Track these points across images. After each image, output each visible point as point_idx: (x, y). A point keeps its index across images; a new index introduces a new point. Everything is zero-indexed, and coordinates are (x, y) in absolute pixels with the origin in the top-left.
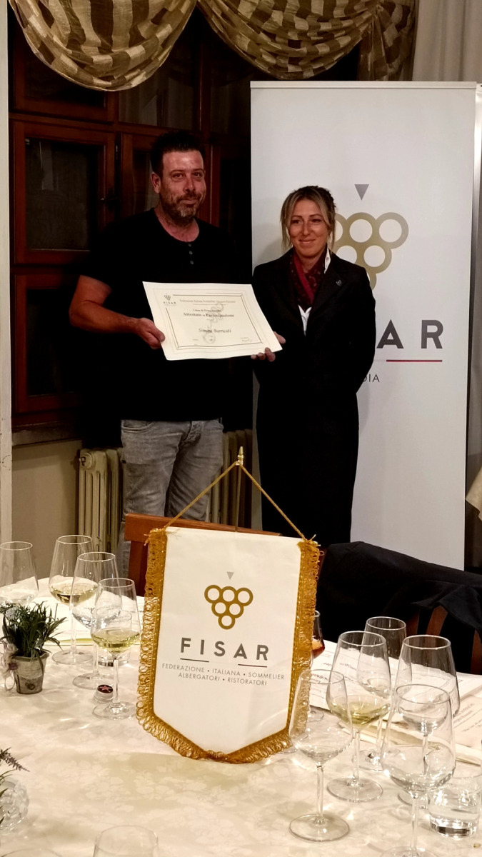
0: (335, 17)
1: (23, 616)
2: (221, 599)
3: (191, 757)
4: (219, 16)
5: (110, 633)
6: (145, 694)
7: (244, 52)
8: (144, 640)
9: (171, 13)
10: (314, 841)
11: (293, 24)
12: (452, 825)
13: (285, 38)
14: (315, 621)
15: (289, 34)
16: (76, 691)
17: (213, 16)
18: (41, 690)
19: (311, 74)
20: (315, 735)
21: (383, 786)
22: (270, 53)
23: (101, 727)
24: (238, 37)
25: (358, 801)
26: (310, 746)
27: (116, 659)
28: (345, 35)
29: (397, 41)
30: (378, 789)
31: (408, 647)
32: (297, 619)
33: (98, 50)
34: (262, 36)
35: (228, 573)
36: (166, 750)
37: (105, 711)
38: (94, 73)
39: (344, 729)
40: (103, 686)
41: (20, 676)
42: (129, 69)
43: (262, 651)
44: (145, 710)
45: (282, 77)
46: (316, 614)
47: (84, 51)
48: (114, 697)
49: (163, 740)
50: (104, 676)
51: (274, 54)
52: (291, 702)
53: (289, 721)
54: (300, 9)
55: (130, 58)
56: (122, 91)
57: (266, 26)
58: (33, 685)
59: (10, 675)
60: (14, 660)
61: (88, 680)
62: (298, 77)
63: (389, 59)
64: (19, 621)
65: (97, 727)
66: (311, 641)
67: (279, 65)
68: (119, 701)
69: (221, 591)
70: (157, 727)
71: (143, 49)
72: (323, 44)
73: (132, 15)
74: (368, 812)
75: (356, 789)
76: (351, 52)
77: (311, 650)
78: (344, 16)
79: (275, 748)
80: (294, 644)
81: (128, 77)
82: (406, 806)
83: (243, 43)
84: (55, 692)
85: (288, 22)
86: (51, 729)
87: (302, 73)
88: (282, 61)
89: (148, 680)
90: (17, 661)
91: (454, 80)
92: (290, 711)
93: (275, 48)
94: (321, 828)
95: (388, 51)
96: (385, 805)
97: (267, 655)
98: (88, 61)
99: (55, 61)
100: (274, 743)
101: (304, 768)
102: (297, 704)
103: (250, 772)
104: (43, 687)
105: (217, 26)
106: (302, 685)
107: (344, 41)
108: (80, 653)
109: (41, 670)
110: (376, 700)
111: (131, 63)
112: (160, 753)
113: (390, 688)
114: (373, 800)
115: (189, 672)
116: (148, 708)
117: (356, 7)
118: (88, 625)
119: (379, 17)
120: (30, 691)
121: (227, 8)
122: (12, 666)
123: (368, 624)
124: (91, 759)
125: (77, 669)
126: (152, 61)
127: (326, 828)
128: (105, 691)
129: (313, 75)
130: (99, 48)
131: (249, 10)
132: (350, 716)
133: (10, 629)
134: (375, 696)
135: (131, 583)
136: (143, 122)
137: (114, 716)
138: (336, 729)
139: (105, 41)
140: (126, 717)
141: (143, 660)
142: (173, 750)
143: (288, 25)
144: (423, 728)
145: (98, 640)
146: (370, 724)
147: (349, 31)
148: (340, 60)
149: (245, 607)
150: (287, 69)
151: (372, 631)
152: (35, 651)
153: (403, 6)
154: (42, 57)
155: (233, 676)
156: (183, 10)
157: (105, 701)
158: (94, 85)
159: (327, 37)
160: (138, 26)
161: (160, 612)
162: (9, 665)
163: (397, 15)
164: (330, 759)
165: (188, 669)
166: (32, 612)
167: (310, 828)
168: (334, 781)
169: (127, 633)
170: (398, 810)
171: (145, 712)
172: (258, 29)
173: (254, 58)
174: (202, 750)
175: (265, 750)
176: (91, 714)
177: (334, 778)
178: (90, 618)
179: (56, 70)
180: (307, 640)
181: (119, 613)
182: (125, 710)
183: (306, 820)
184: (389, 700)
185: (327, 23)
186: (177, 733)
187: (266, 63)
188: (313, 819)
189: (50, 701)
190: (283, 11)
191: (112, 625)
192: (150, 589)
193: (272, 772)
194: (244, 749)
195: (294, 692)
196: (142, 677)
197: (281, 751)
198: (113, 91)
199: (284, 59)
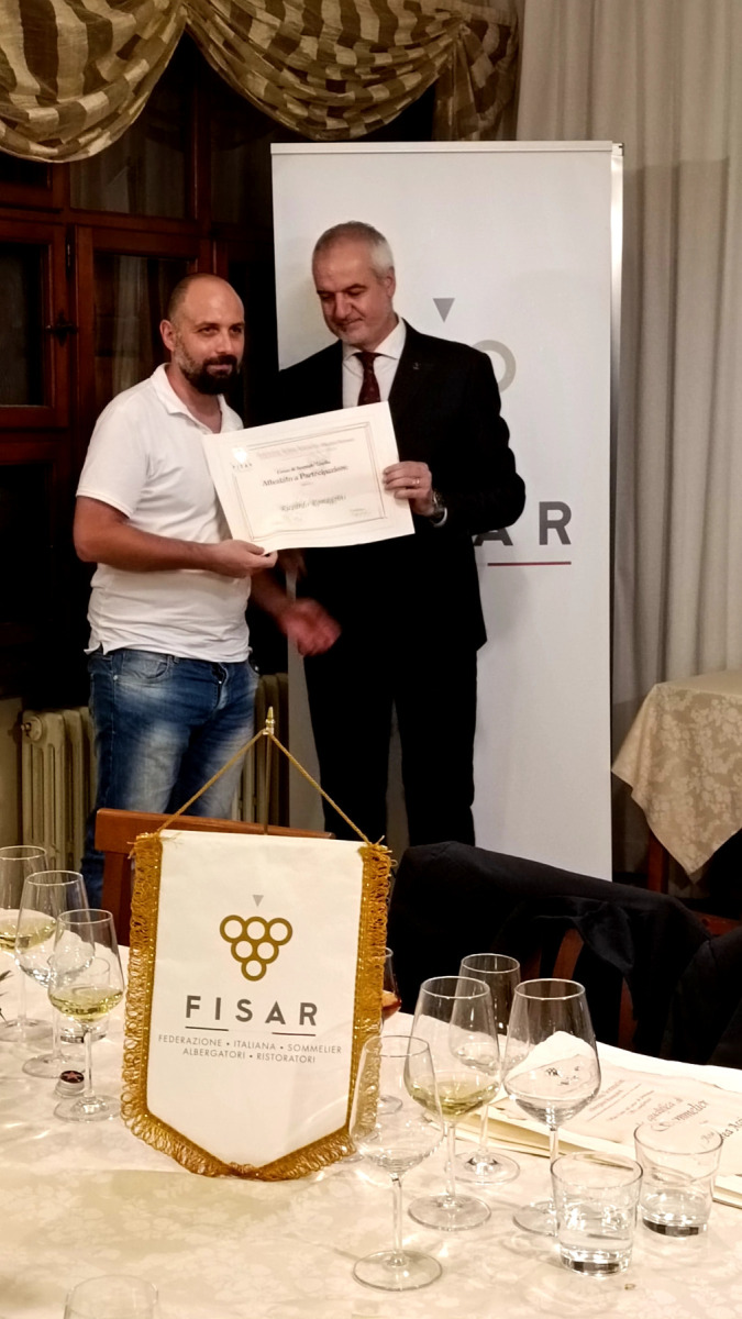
0: (397, 44)
2: (244, 937)
3: (204, 1174)
4: (220, 45)
5: (78, 992)
6: (134, 1082)
7: (259, 99)
8: (130, 1001)
9: (147, 41)
10: (390, 1290)
11: (333, 56)
12: (592, 1259)
13: (321, 78)
14: (386, 965)
15: (328, 71)
16: (29, 1081)
17: (212, 46)
19: (362, 131)
20: (388, 1133)
21: (491, 1205)
22: (298, 100)
23: (68, 1135)
24: (250, 77)
25: (456, 1230)
26: (382, 1150)
27: (87, 1031)
28: (413, 71)
29: (493, 79)
30: (484, 1209)
31: (524, 998)
32: (358, 962)
33: (35, 100)
34: (288, 75)
35: (254, 896)
36: (167, 1165)
37: (73, 1110)
38: (31, 134)
39: (431, 1124)
40: (69, 1072)
42: (85, 128)
43: (308, 1012)
44: (135, 1105)
45: (318, 137)
46: (387, 952)
47: (15, 102)
48: (86, 1089)
49: (162, 1150)
50: (70, 1058)
51: (306, 102)
52: (352, 1086)
53: (349, 1116)
54: (344, 32)
55: (83, 112)
56: (75, 162)
57: (292, 59)
61: (46, 1065)
62: (341, 137)
63: (481, 106)
65: (61, 1134)
66: (380, 994)
67: (313, 118)
68: (93, 1093)
69: (245, 924)
70: (153, 1130)
71: (106, 97)
72: (380, 86)
73: (87, 47)
74: (468, 1245)
75: (452, 1211)
76: (422, 97)
77: (380, 1009)
78: (411, 43)
79: (331, 1157)
80: (356, 1000)
81: (82, 140)
82: (525, 1233)
83: (257, 86)
85: (326, 53)
87: (348, 130)
88: (318, 112)
89: (138, 1062)
91: (577, 138)
92: (350, 1100)
93: (308, 94)
94: (401, 1271)
95: (478, 93)
96: (494, 1233)
97: (315, 1017)
98: (21, 118)
100: (329, 1148)
101: (375, 1183)
102: (360, 1089)
103: (293, 1192)
105: (217, 60)
106: (367, 1061)
107: (411, 81)
108: (32, 1024)
110: (478, 1078)
111: (87, 120)
112: (158, 1170)
113: (498, 1060)
114: (477, 1226)
115: (199, 1047)
116: (138, 1103)
117: (428, 29)
118: (44, 981)
119: (464, 45)
121: (232, 34)
123: (464, 964)
124: (53, 1181)
125: (29, 1049)
126: (120, 115)
127: (409, 1270)
128: (73, 1081)
129: (365, 132)
130: (37, 97)
131: (266, 36)
132: (439, 1103)
134: (476, 1072)
135: (107, 916)
136: (109, 208)
137: (85, 1117)
138: (420, 1124)
139: (46, 86)
140: (105, 1118)
141: (129, 1030)
142: (177, 1163)
143: (326, 57)
144: (549, 1117)
145: (60, 1004)
146: (470, 1114)
147: (419, 65)
148: (405, 110)
149: (281, 946)
150: (325, 124)
151: (469, 976)
153: (499, 26)
155: (265, 1051)
156: (166, 37)
157: (71, 1095)
158: (31, 154)
159: (386, 75)
160: (97, 62)
161: (154, 959)
163: (491, 40)
164: (411, 1167)
165: (197, 1042)
167: (383, 1272)
168: (418, 1200)
169: (104, 992)
170: (513, 1239)
171: (134, 1108)
172: (280, 65)
173: (274, 108)
174: (220, 1163)
175: (315, 1160)
176: (52, 1114)
177: (418, 1196)
178: (46, 971)
180: (375, 993)
181: (91, 962)
182: (103, 1109)
183: (378, 1261)
184: (497, 1077)
185: (384, 54)
186: (183, 1138)
187: (294, 116)
188: (388, 1258)
190: (318, 37)
191: (79, 981)
192: (137, 924)
193: (326, 1192)
194: (284, 1160)
195: (356, 1071)
196: (129, 1056)
197: (338, 1160)
198: (62, 162)
199: (321, 110)
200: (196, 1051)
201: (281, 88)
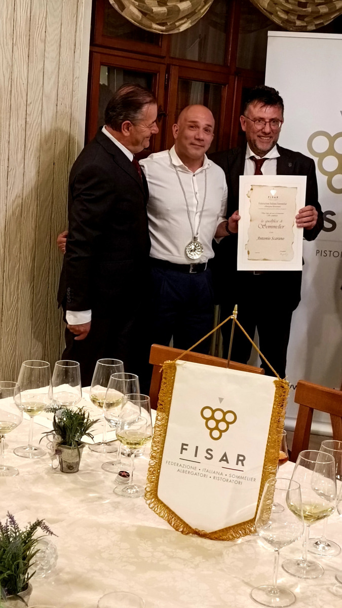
1: (68, 416)
2: (213, 418)
3: (182, 532)
6: (152, 482)
7: (264, 9)
8: (154, 442)
10: (269, 606)
14: (283, 440)
16: (104, 473)
18: (78, 471)
19: (313, 28)
20: (274, 525)
21: (325, 567)
22: (283, 10)
23: (119, 503)
25: (305, 578)
26: (271, 535)
27: (133, 453)
30: (321, 569)
32: (269, 437)
33: (157, 3)
35: (220, 398)
36: (165, 526)
37: (123, 491)
38: (153, 20)
40: (123, 472)
41: (63, 459)
42: (180, 16)
43: (241, 459)
44: (152, 493)
45: (291, 29)
46: (284, 433)
47: (147, 4)
48: (130, 481)
49: (162, 517)
50: (124, 465)
51: (287, 12)
52: (259, 499)
53: (256, 513)
55: (179, 10)
58: (72, 467)
59: (56, 458)
60: (59, 448)
61: (112, 466)
62: (303, 29)
64: (65, 419)
65: (115, 502)
66: (279, 454)
67: (290, 20)
68: (133, 484)
69: (214, 412)
70: (159, 507)
71: (190, 4)
72: (324, 6)
74: (311, 587)
75: (304, 568)
77: (278, 462)
79: (245, 532)
80: (265, 456)
81: (177, 24)
82: (339, 584)
83: (264, 2)
84: (88, 473)
86: (82, 501)
87: (306, 26)
88: (292, 17)
89: (155, 472)
90: (62, 448)
92: (258, 506)
93: (288, 7)
94: (275, 597)
96: (324, 583)
97: (244, 462)
98: (149, 11)
99: (126, 9)
100: (244, 528)
101: (266, 548)
102: (264, 501)
103: (225, 547)
104: (80, 469)
106: (268, 488)
107: (339, 5)
109: (78, 456)
110: (324, 502)
112: (160, 527)
113: (336, 495)
114: (316, 578)
115: (185, 469)
116: (154, 493)
120: (69, 471)
122: (58, 452)
123: (323, 445)
124: (108, 527)
125: (106, 457)
126: (196, 13)
127: (279, 597)
128: (124, 476)
129: (315, 28)
130: (158, 1)
132: (302, 513)
133: (58, 425)
134: (324, 500)
135: (147, 398)
136: (189, 57)
137: (129, 495)
140: (138, 497)
141: (152, 456)
142: (169, 525)
145: (121, 439)
146: (318, 521)
148: (337, 20)
149: (230, 425)
150: (295, 23)
151: (324, 451)
152: (74, 442)
154: (116, 7)
155: (218, 476)
157: (123, 483)
158: (153, 29)
159: (328, 1)
161: (167, 423)
162: (56, 451)
164: (285, 546)
165: (185, 466)
166: (75, 414)
167: (265, 596)
168: (288, 560)
169: (143, 435)
170: (334, 588)
171: (151, 495)
173: (271, 14)
174: (190, 527)
175: (237, 532)
176: (112, 492)
177: (288, 558)
179: (126, 17)
180: (276, 454)
181: (138, 419)
182: (137, 492)
183: (264, 590)
184: (334, 504)
186: (174, 513)
187: (280, 18)
188: (269, 589)
189: (83, 480)
191: (133, 427)
192: (161, 405)
193: (241, 550)
194: (222, 531)
195: (262, 492)
196: (151, 469)
197: (249, 534)
198: (167, 33)
199: (294, 16)
200: (183, 471)
201: (276, 4)
